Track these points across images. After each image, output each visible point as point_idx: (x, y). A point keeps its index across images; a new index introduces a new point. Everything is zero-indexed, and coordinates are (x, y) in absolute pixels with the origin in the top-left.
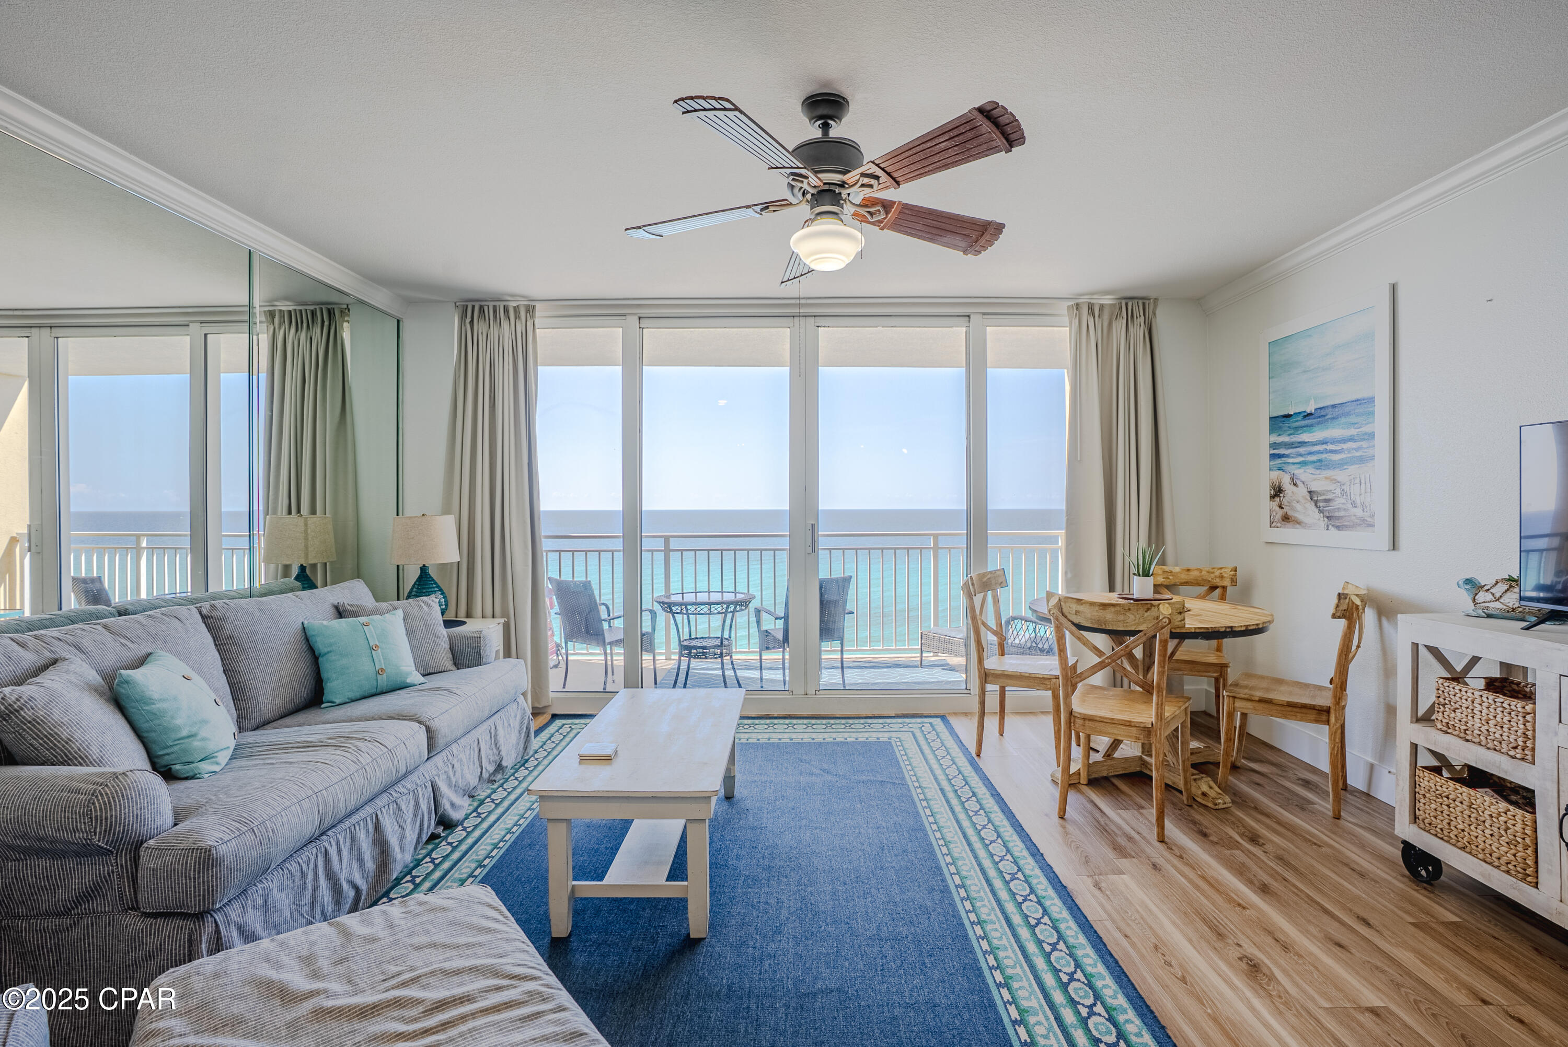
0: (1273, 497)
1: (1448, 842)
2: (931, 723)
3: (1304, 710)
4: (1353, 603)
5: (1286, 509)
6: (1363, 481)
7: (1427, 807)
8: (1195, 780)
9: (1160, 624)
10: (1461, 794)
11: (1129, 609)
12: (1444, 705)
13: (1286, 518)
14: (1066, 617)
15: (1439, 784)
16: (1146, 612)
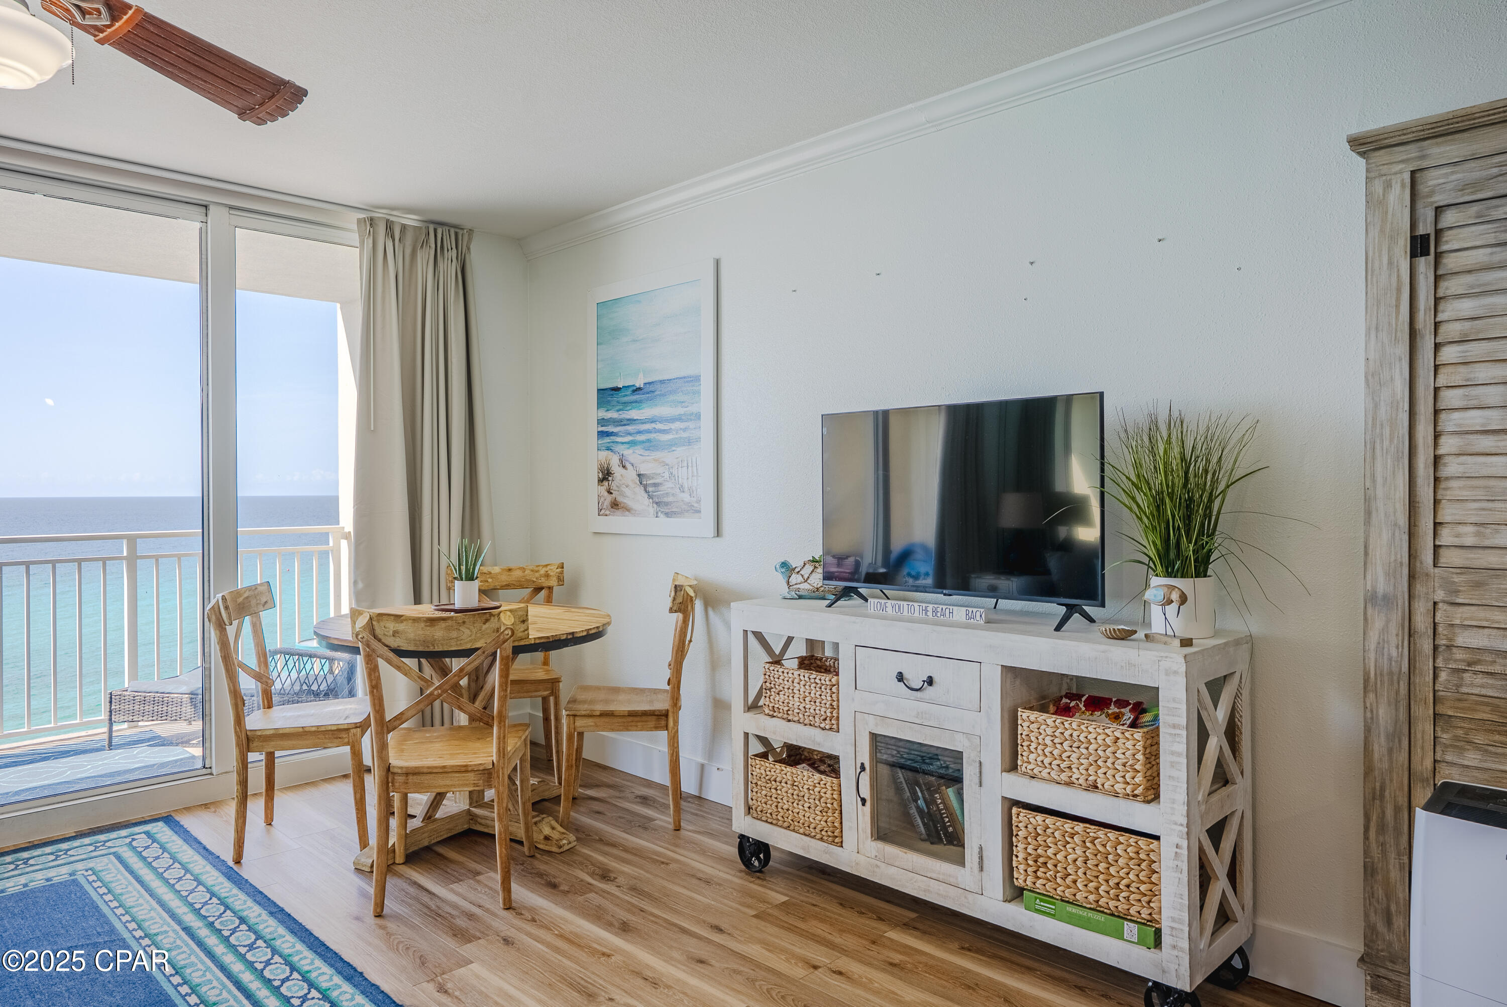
0: (601, 481)
1: (776, 825)
2: (147, 833)
3: (644, 718)
4: (688, 594)
5: (615, 494)
6: (690, 465)
7: (759, 795)
8: (536, 823)
9: (502, 637)
10: (786, 774)
11: (464, 622)
12: (770, 689)
13: (615, 505)
14: (380, 640)
15: (768, 769)
16: (484, 623)
